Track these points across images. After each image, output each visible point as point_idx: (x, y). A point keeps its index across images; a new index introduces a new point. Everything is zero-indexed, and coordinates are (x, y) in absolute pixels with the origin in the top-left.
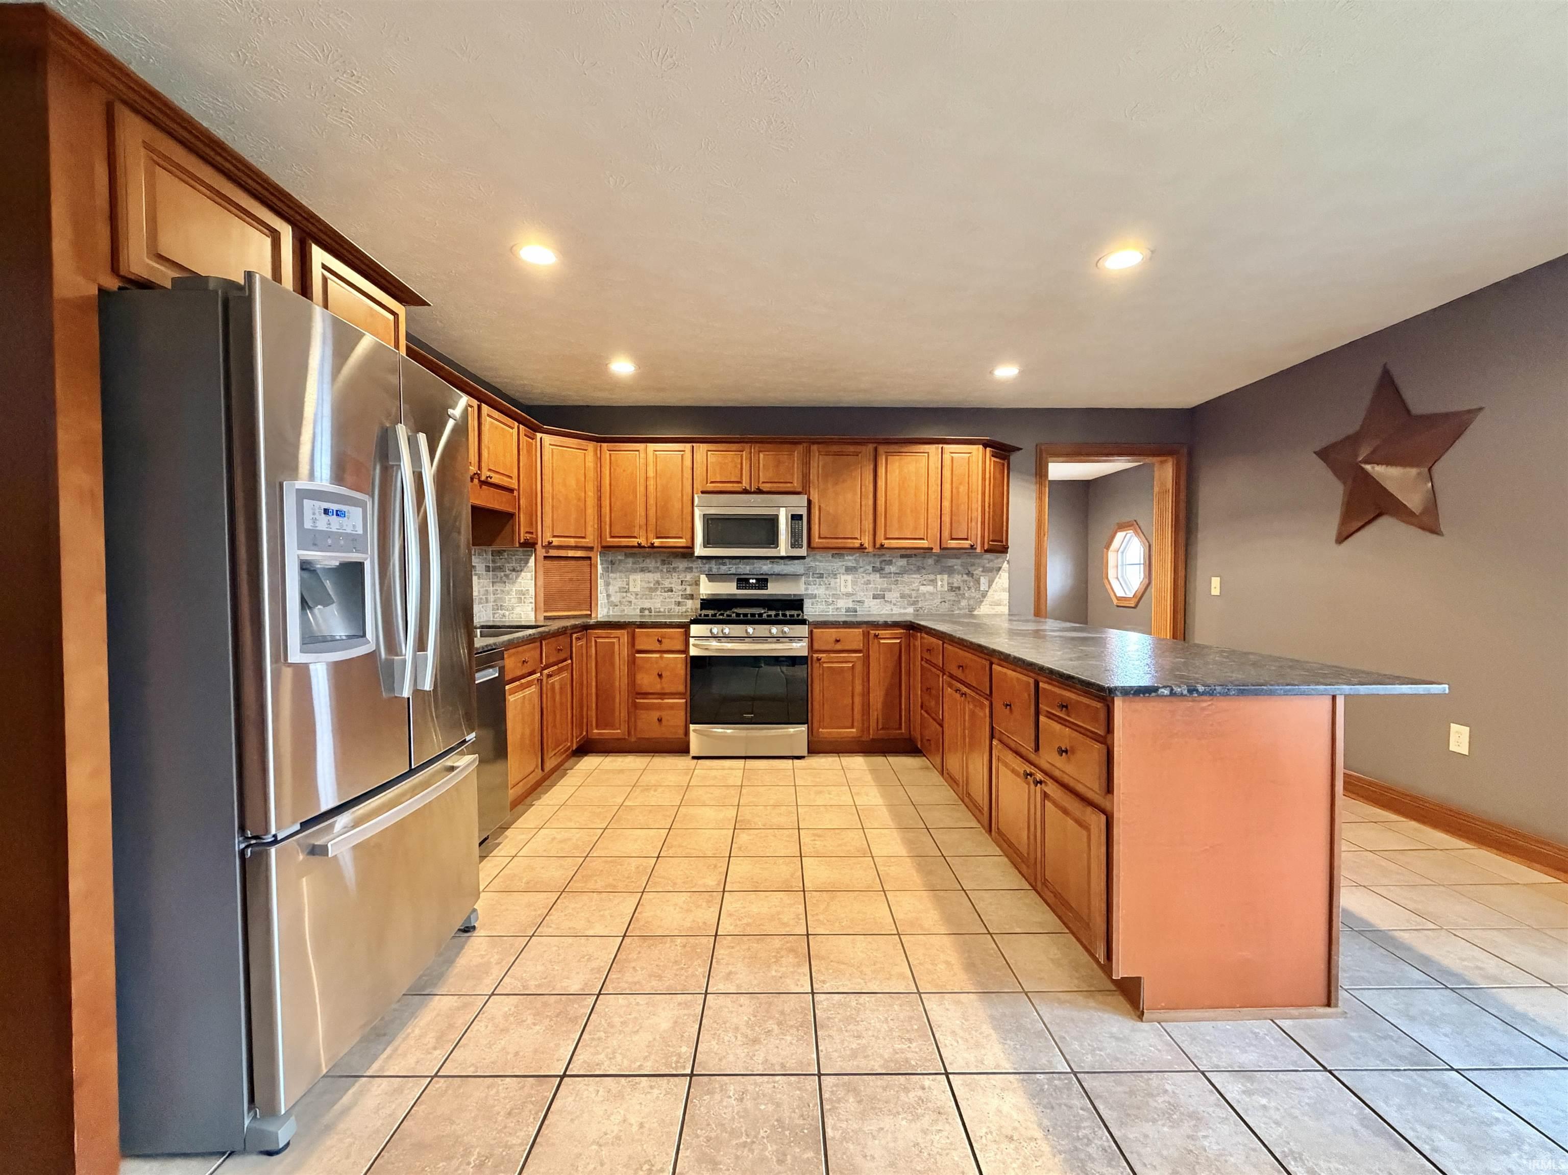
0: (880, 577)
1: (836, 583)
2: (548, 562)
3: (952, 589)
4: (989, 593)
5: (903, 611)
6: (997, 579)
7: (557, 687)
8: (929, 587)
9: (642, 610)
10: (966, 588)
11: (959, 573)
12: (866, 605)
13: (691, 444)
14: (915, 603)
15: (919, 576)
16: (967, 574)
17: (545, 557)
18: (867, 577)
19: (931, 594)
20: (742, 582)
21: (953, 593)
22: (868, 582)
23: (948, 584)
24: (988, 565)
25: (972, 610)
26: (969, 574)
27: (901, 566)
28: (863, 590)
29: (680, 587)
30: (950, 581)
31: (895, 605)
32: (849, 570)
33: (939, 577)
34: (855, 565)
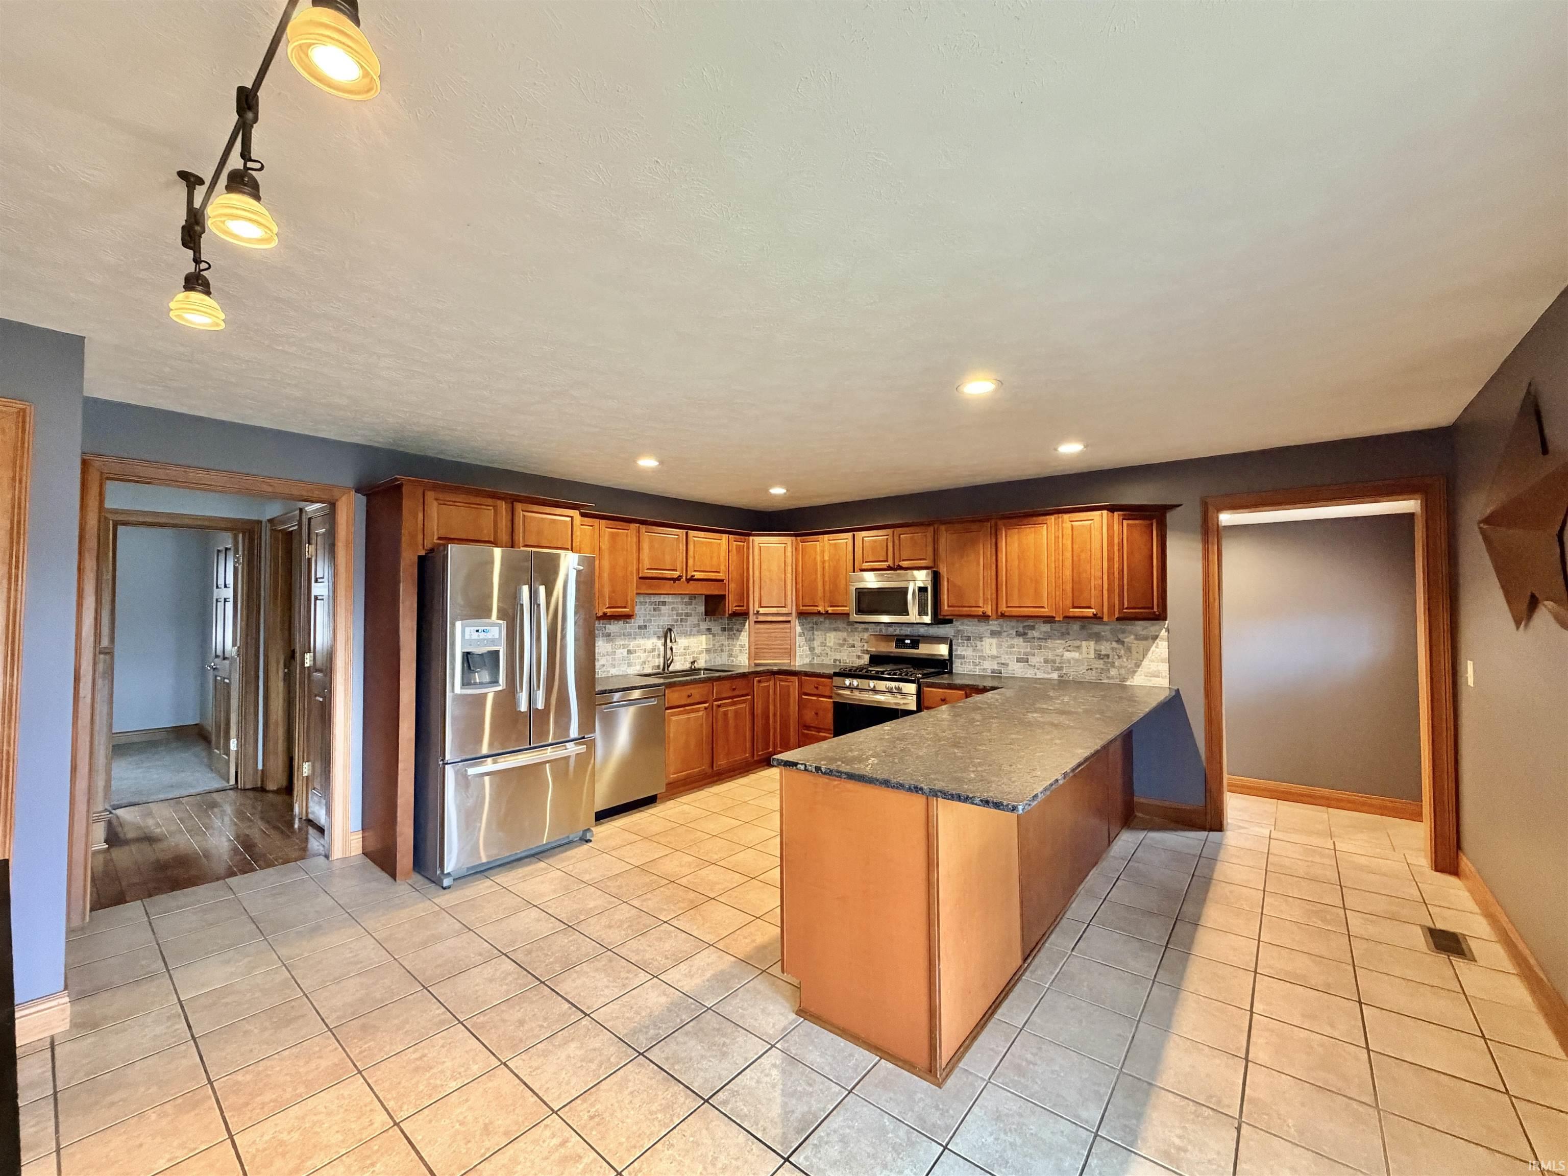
0: (1024, 642)
1: (982, 645)
2: (758, 625)
3: (1099, 656)
4: (1144, 663)
5: (1046, 676)
6: (1153, 648)
7: (730, 715)
8: (1073, 653)
9: (835, 661)
10: (1116, 657)
11: (1107, 640)
12: (1010, 668)
13: (851, 533)
14: (1059, 669)
15: (1063, 642)
16: (1116, 641)
17: (756, 622)
18: (1011, 642)
19: (1077, 661)
20: (900, 642)
21: (1101, 662)
22: (1012, 646)
23: (1095, 650)
24: (1141, 633)
25: (1124, 679)
26: (1119, 641)
27: (1045, 632)
28: (1007, 653)
29: (860, 644)
30: (1097, 648)
31: (1038, 669)
32: (993, 634)
33: (1084, 643)
34: (999, 629)
